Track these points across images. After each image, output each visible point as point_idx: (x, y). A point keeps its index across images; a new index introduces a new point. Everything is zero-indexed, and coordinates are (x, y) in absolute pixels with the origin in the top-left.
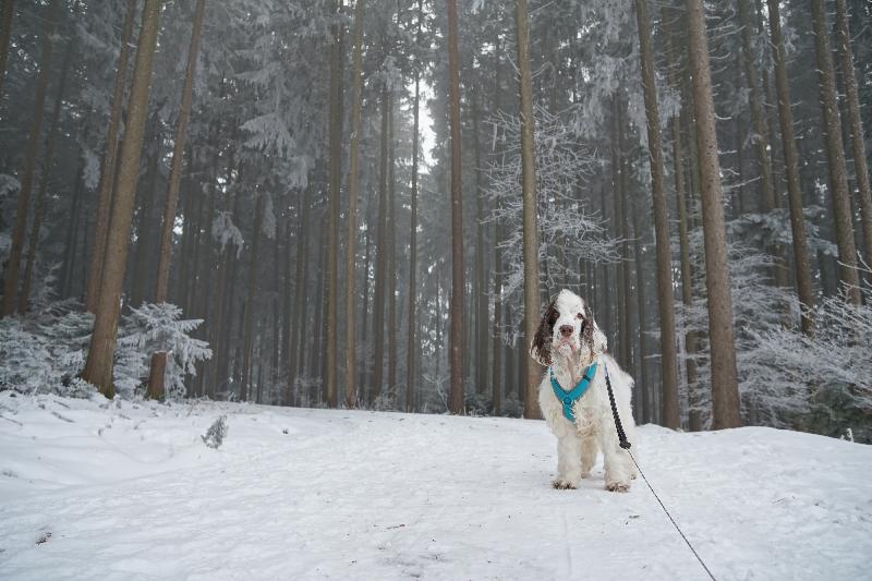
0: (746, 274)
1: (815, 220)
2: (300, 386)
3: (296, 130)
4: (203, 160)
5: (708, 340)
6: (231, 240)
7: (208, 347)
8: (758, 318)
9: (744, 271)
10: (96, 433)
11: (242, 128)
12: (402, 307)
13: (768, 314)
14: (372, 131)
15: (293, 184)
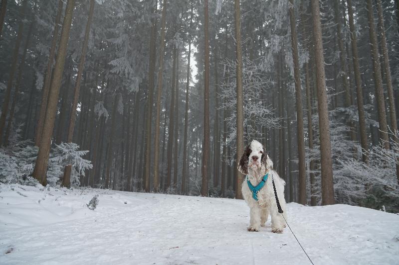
0: (337, 135)
1: (369, 111)
2: (133, 182)
3: (134, 65)
4: (91, 78)
5: (320, 164)
6: (103, 115)
7: (90, 163)
8: (343, 155)
9: (337, 133)
10: (37, 202)
11: (109, 63)
12: (180, 147)
13: (347, 153)
14: (169, 66)
15: (132, 90)
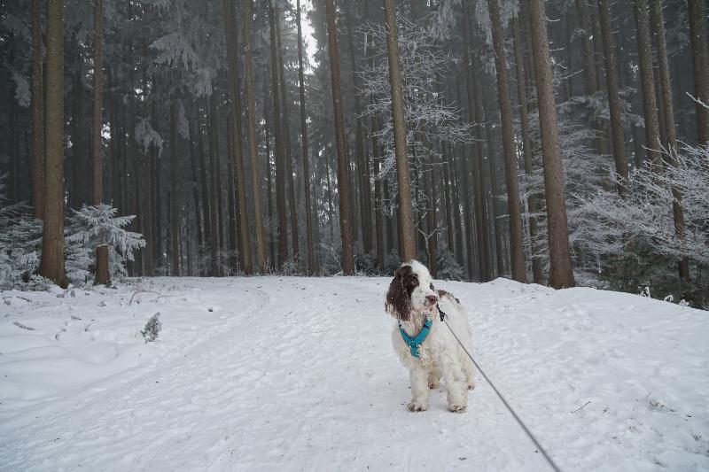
0: (574, 146)
1: (629, 99)
2: (222, 257)
3: (198, 46)
4: (121, 76)
5: (545, 200)
6: (152, 142)
7: (141, 238)
8: (585, 180)
9: (573, 143)
11: (151, 46)
12: (299, 185)
13: (593, 177)
14: (263, 41)
15: (200, 92)
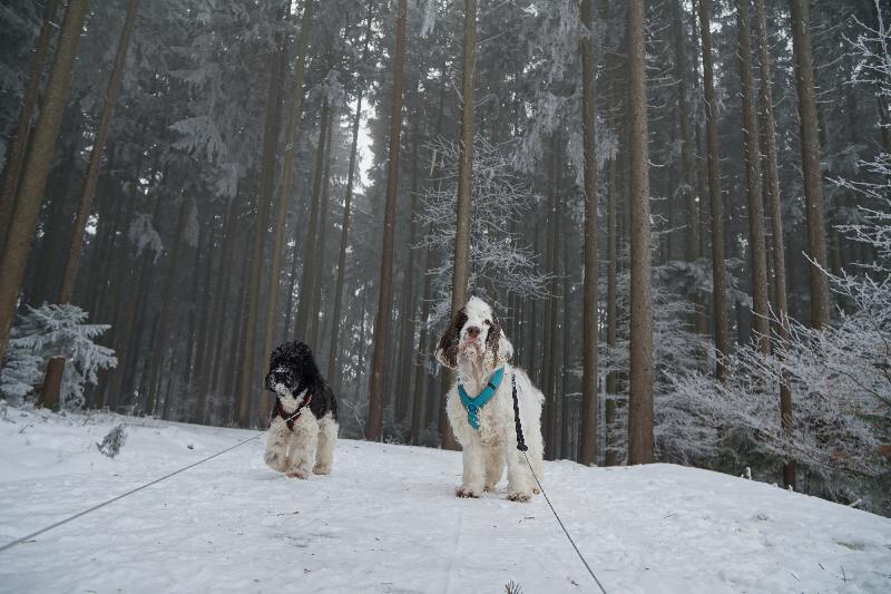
0: (669, 319)
1: (736, 272)
2: (211, 404)
3: (229, 136)
4: (126, 157)
5: (628, 382)
6: (149, 244)
7: (112, 355)
8: (677, 362)
9: (667, 316)
11: (172, 127)
12: (325, 329)
13: (687, 359)
14: (309, 145)
15: (221, 191)
